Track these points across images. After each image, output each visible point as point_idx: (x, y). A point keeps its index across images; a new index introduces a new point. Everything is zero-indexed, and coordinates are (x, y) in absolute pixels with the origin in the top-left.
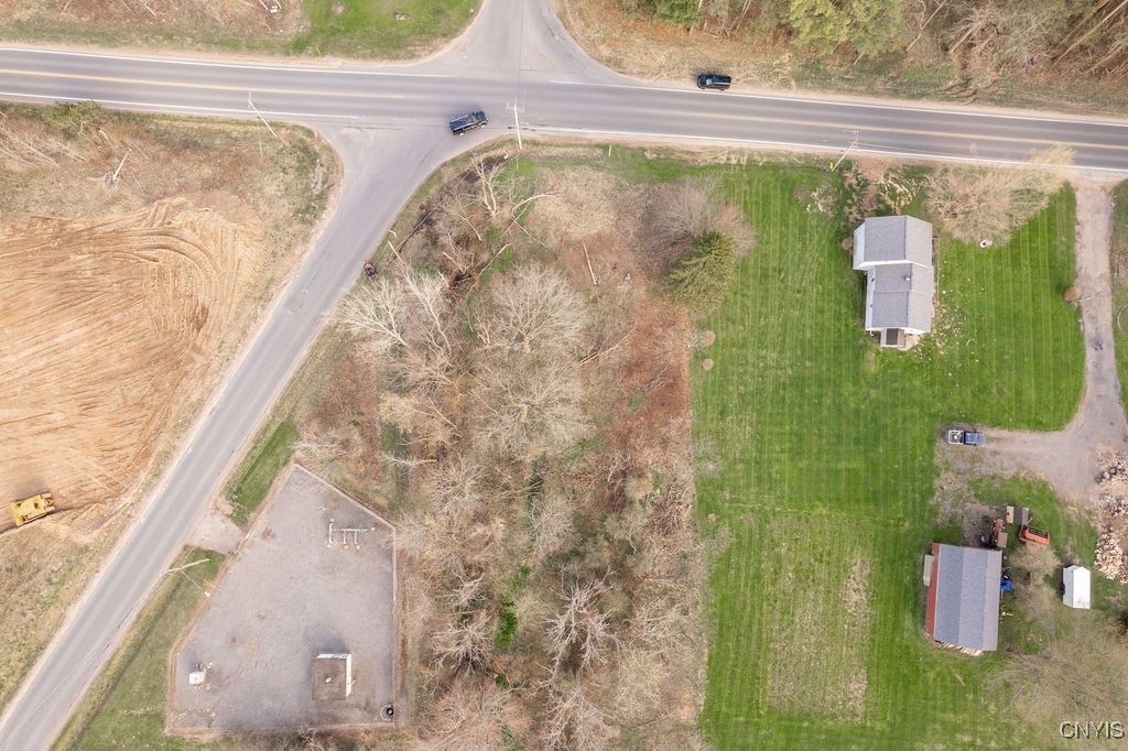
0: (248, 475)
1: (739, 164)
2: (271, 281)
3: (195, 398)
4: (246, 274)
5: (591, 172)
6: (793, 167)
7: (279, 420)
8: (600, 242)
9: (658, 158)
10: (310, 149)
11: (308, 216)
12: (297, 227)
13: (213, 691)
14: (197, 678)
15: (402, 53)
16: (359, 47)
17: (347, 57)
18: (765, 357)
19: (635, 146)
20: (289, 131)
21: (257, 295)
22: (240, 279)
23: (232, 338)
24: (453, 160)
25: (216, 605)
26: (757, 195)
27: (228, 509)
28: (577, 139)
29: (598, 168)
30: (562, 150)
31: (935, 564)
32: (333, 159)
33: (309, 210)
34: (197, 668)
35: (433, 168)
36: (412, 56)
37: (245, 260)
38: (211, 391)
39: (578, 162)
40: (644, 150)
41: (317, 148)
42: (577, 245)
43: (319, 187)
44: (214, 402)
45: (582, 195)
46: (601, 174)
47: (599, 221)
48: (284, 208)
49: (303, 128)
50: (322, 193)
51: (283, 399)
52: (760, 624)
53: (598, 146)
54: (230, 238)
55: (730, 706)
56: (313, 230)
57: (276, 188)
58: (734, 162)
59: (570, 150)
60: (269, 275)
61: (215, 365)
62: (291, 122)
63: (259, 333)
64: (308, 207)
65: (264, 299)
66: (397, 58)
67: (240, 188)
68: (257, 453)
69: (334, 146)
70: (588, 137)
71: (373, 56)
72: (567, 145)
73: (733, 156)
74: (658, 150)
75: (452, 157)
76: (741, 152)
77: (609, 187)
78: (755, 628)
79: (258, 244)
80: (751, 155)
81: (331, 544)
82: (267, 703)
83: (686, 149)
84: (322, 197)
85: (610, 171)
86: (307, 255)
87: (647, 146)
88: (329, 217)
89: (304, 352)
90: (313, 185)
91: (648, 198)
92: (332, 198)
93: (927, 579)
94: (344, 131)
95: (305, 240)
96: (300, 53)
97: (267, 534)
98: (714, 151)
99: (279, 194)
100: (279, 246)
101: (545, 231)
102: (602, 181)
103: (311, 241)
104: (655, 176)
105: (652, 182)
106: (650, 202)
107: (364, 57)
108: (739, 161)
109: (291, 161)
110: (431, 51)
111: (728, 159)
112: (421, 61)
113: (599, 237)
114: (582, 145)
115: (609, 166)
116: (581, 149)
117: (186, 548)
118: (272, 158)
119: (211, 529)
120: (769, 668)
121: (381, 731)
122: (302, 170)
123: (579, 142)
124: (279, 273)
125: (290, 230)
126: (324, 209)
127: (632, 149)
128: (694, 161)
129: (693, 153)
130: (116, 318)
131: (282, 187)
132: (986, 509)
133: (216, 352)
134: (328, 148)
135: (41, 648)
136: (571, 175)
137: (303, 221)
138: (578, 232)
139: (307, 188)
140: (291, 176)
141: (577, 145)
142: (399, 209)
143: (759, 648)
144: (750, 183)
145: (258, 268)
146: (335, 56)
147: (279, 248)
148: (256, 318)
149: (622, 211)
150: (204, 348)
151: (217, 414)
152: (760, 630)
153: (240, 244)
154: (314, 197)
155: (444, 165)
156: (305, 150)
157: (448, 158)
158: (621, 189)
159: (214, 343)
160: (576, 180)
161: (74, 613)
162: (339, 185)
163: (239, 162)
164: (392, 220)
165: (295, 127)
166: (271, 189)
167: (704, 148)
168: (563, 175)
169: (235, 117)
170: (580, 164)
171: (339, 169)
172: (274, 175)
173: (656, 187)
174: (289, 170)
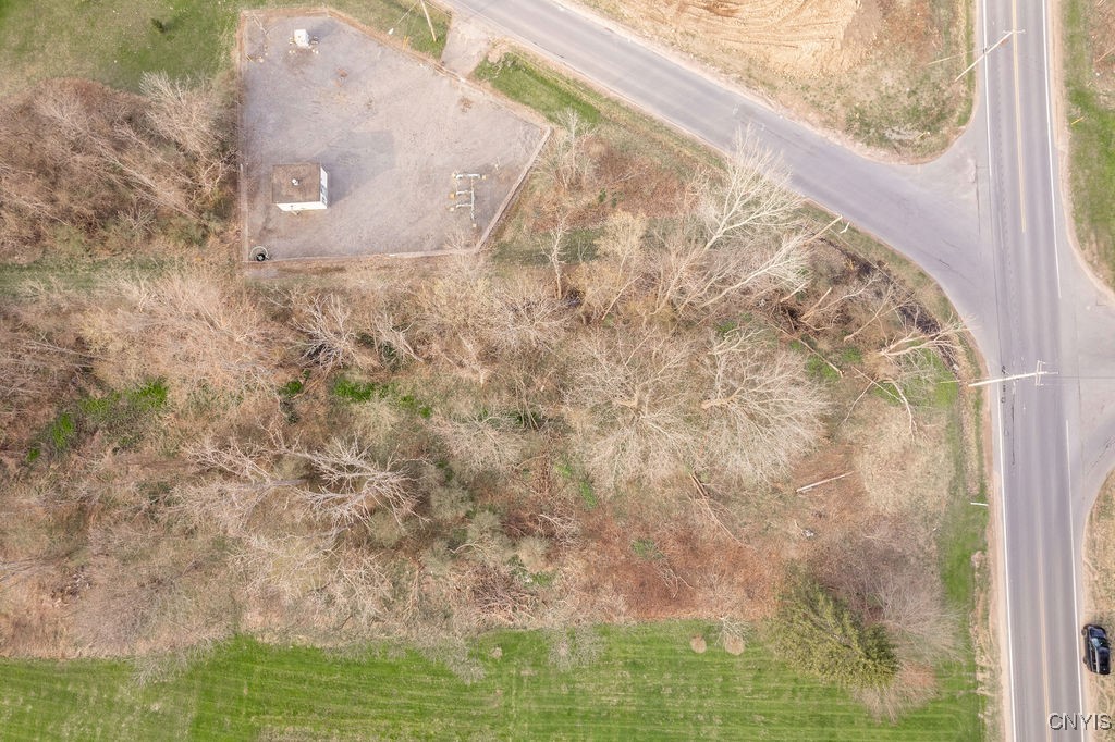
0: (536, 78)
1: (977, 684)
2: (772, 87)
3: (625, 10)
4: (780, 58)
5: (947, 479)
7: (603, 107)
8: (853, 495)
9: (973, 570)
10: (943, 123)
11: (857, 125)
12: (842, 114)
13: (287, 59)
14: (301, 38)
15: (1085, 226)
16: (1087, 171)
17: (1071, 157)
18: (710, 722)
19: (988, 538)
20: (963, 95)
21: (754, 72)
22: (773, 50)
23: (699, 46)
24: (945, 300)
25: (383, 53)
26: (936, 710)
27: (494, 58)
28: (990, 459)
29: (953, 489)
30: (972, 439)
32: (933, 151)
33: (865, 126)
34: (314, 37)
35: (933, 274)
36: (1082, 240)
37: (797, 53)
38: (634, 27)
39: (959, 462)
40: (984, 550)
41: (945, 130)
42: (847, 465)
43: (895, 136)
44: (621, 32)
45: (915, 468)
46: (945, 492)
47: (882, 494)
48: (865, 96)
49: (970, 111)
50: (888, 141)
51: (627, 109)
52: (364, 716)
53: (983, 488)
54: (822, 33)
55: (263, 676)
56: (840, 132)
57: (890, 84)
58: (980, 676)
59: (974, 450)
60: (780, 83)
61: (664, 29)
62: (977, 97)
63: (707, 77)
64: (868, 125)
65: (748, 80)
66: (1078, 221)
67: (886, 42)
68: (562, 85)
69: (949, 151)
70: (995, 473)
71: (1076, 190)
72: (980, 447)
73: (987, 675)
74: (985, 569)
75: (950, 298)
76: (995, 687)
77: (929, 504)
78: (358, 709)
79: (818, 67)
80: (992, 701)
81: (456, 178)
82: (272, 118)
83: (991, 607)
84: (883, 141)
85: (950, 504)
86: (808, 127)
87: (990, 553)
88: (859, 150)
89: (686, 131)
90: (896, 128)
91: (918, 558)
92: (883, 152)
94: (971, 161)
95: (826, 124)
96: (1071, 100)
97: (466, 103)
98: (992, 648)
99: (883, 88)
100: (816, 94)
101: (862, 422)
102: (936, 494)
103: (826, 131)
104: (948, 565)
105: (940, 563)
106: (913, 561)
107: (1074, 179)
108: (982, 684)
109: (926, 100)
110: (1091, 263)
111: (982, 668)
112: (1076, 252)
113: (860, 493)
114: (981, 466)
115: (957, 504)
116: (976, 464)
117: (449, 14)
118: (927, 77)
119: (471, 39)
120: (308, 728)
121: (239, 249)
122: (914, 115)
123: (986, 463)
124: (782, 95)
125: (837, 105)
126: (868, 144)
127: (983, 533)
128: (975, 619)
129: (985, 618)
131: (891, 92)
133: (681, 30)
134: (946, 143)
136: (942, 453)
137: (850, 120)
138: (865, 464)
139: (891, 122)
140: (905, 101)
141: (981, 459)
142: (875, 234)
143: (333, 715)
144: (952, 699)
145: (787, 70)
146: (1071, 143)
147: (814, 93)
148: (726, 72)
149: (899, 522)
150: (685, 16)
151: (606, 36)
152: (354, 716)
153: (816, 45)
154: (881, 131)
155: (939, 289)
156: (941, 117)
157: (948, 293)
158: (929, 520)
159: (692, 26)
160: (935, 460)
162: (899, 160)
163: (921, 37)
164: (862, 227)
165: (970, 102)
166: (888, 79)
167: (995, 633)
168: (940, 442)
169: (977, 29)
170: (956, 464)
171: (920, 159)
172: (906, 81)
173: (933, 567)
174: (913, 98)
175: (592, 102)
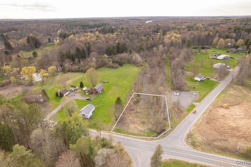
0: (193, 108)
2: (195, 126)
3: (204, 115)
6: (93, 128)
15: (173, 161)
16: (185, 164)
17: (188, 162)
21: (197, 125)
23: (200, 120)
24: (160, 139)
27: (195, 105)
31: (100, 91)
36: (170, 159)
38: (202, 115)
42: (137, 124)
43: (189, 139)
45: (135, 129)
46: (130, 132)
47: (132, 126)
48: (196, 135)
49: (196, 149)
56: (189, 132)
62: (199, 151)
64: (191, 136)
66: (174, 160)
71: (181, 161)
86: (189, 129)
88: (186, 134)
90: (191, 139)
92: (186, 137)
93: (101, 92)
94: (185, 147)
96: (201, 166)
97: (188, 103)
99: (197, 138)
106: (122, 127)
107: (183, 162)
110: (166, 160)
112: (168, 158)
117: (200, 103)
119: (197, 104)
130: (224, 125)
132: (90, 95)
134: (189, 145)
135: (217, 97)
146: (191, 163)
147: (195, 130)
161: (214, 99)
170: (134, 134)
171: (185, 141)
172: (199, 141)
173: (120, 129)
174: (197, 142)
175: (190, 112)
